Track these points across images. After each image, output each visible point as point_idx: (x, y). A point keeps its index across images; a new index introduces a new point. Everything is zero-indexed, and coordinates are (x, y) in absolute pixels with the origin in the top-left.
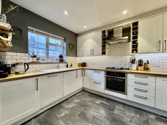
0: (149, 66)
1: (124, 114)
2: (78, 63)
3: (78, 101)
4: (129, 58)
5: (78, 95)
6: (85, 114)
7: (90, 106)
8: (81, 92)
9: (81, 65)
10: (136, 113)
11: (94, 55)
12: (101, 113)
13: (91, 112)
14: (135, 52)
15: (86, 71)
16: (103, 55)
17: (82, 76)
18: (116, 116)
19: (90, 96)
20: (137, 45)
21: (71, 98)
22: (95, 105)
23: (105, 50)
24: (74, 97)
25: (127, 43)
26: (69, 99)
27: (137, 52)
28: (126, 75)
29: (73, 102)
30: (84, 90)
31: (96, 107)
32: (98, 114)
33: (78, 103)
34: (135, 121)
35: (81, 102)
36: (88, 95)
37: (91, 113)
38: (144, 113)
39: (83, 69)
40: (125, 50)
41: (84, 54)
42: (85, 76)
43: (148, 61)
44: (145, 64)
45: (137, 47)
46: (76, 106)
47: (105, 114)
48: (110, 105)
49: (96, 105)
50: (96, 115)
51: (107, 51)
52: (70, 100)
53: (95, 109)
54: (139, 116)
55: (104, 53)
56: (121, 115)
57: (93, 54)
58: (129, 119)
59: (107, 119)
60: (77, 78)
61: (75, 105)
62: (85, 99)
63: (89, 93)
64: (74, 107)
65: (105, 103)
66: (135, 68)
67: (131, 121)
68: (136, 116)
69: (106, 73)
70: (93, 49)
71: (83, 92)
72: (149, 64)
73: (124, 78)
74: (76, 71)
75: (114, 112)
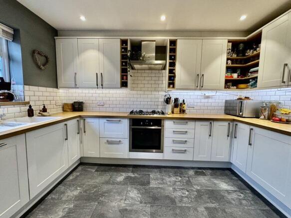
0: (185, 107)
1: (164, 183)
2: (60, 103)
3: (76, 193)
4: (161, 96)
5: (71, 178)
6: (103, 214)
7: (108, 192)
8: (77, 170)
9: (70, 107)
10: (176, 174)
11: (104, 86)
12: (132, 198)
13: (113, 204)
14: (171, 86)
15: (88, 120)
16: (123, 88)
17: (78, 133)
18: (155, 191)
19: (102, 171)
20: (174, 77)
21: (54, 192)
22: (117, 186)
23: (127, 79)
24: (61, 188)
25: (160, 72)
26: (49, 197)
27: (173, 87)
28: (162, 122)
29: (64, 199)
30: (83, 163)
31: (119, 190)
32: (127, 202)
33: (78, 198)
34: (179, 187)
35: (85, 191)
36: (97, 171)
37: (114, 207)
38: (183, 170)
39: (80, 117)
40: (157, 82)
41: (77, 83)
42: (85, 132)
43: (184, 101)
44: (181, 104)
45: (174, 80)
46: (74, 206)
47: (140, 195)
48: (141, 175)
49: (119, 186)
50: (124, 205)
51: (130, 80)
52: (52, 199)
53: (119, 194)
54: (180, 178)
55: (124, 84)
56: (160, 186)
57: (102, 85)
58: (171, 189)
59: (145, 203)
60: (66, 139)
61: (72, 206)
62: (92, 182)
63: (96, 167)
64: (70, 211)
65: (133, 176)
66: (170, 111)
67: (175, 190)
68: (177, 179)
69: (131, 121)
70: (101, 74)
71: (83, 167)
72: (184, 104)
73: (160, 128)
74: (62, 124)
75: (151, 186)
